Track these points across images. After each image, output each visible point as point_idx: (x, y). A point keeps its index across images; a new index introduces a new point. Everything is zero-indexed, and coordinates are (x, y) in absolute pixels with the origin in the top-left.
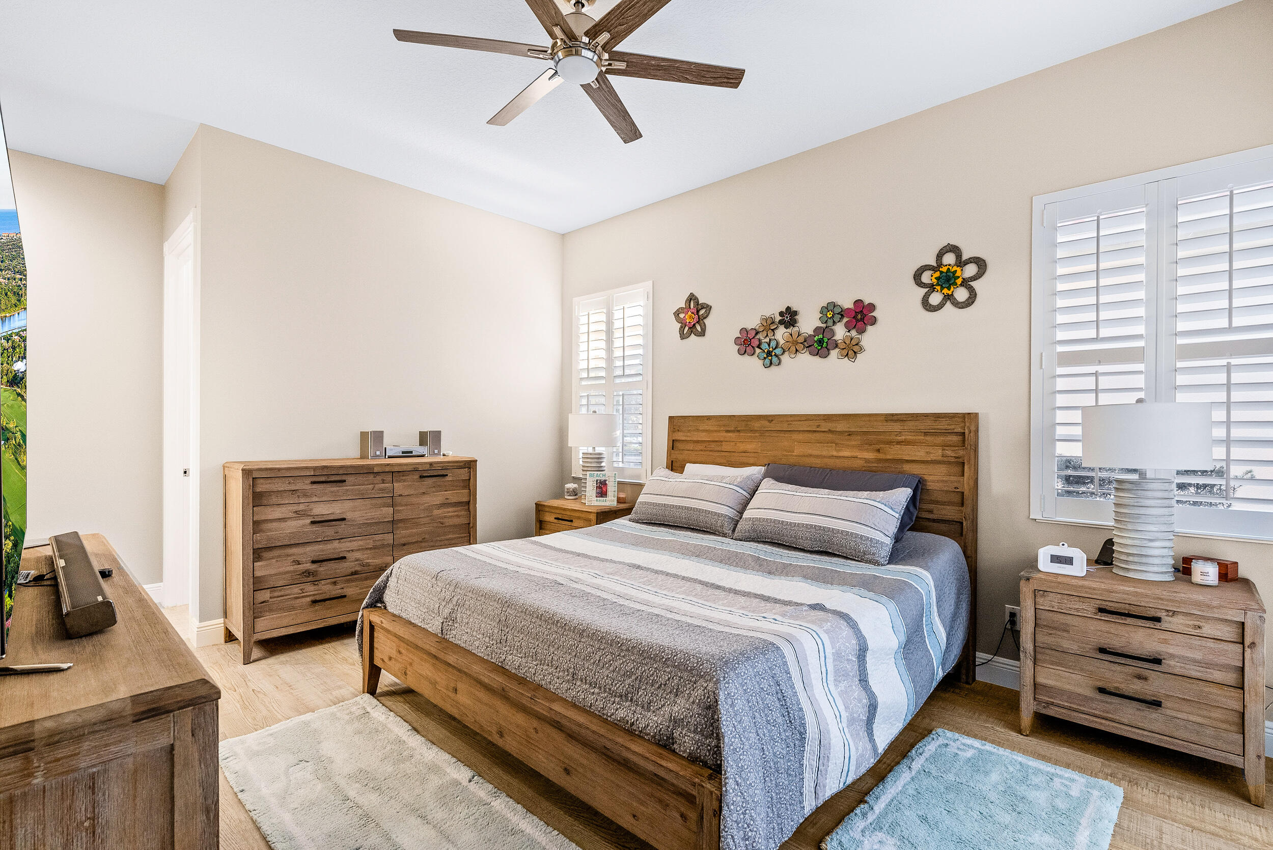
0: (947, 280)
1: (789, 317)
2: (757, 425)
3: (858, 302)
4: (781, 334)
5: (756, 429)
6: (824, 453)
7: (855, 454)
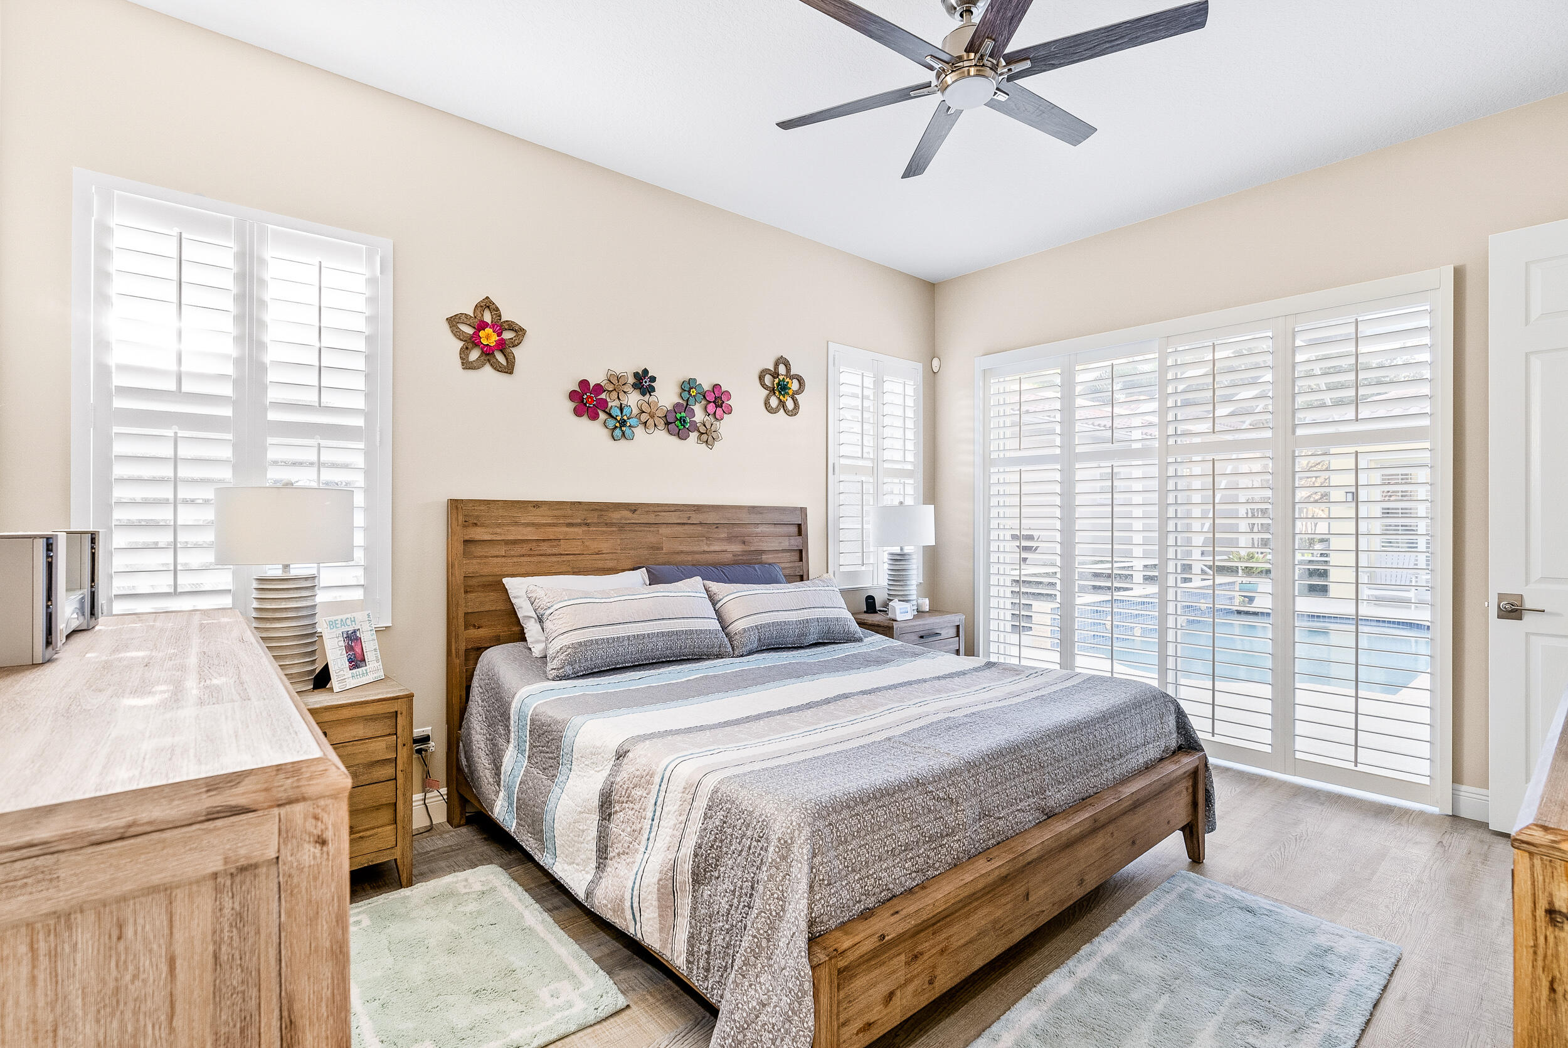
0: (783, 388)
1: (644, 382)
2: (616, 516)
3: (716, 387)
4: (633, 399)
5: (614, 521)
6: (695, 549)
7: (724, 548)
